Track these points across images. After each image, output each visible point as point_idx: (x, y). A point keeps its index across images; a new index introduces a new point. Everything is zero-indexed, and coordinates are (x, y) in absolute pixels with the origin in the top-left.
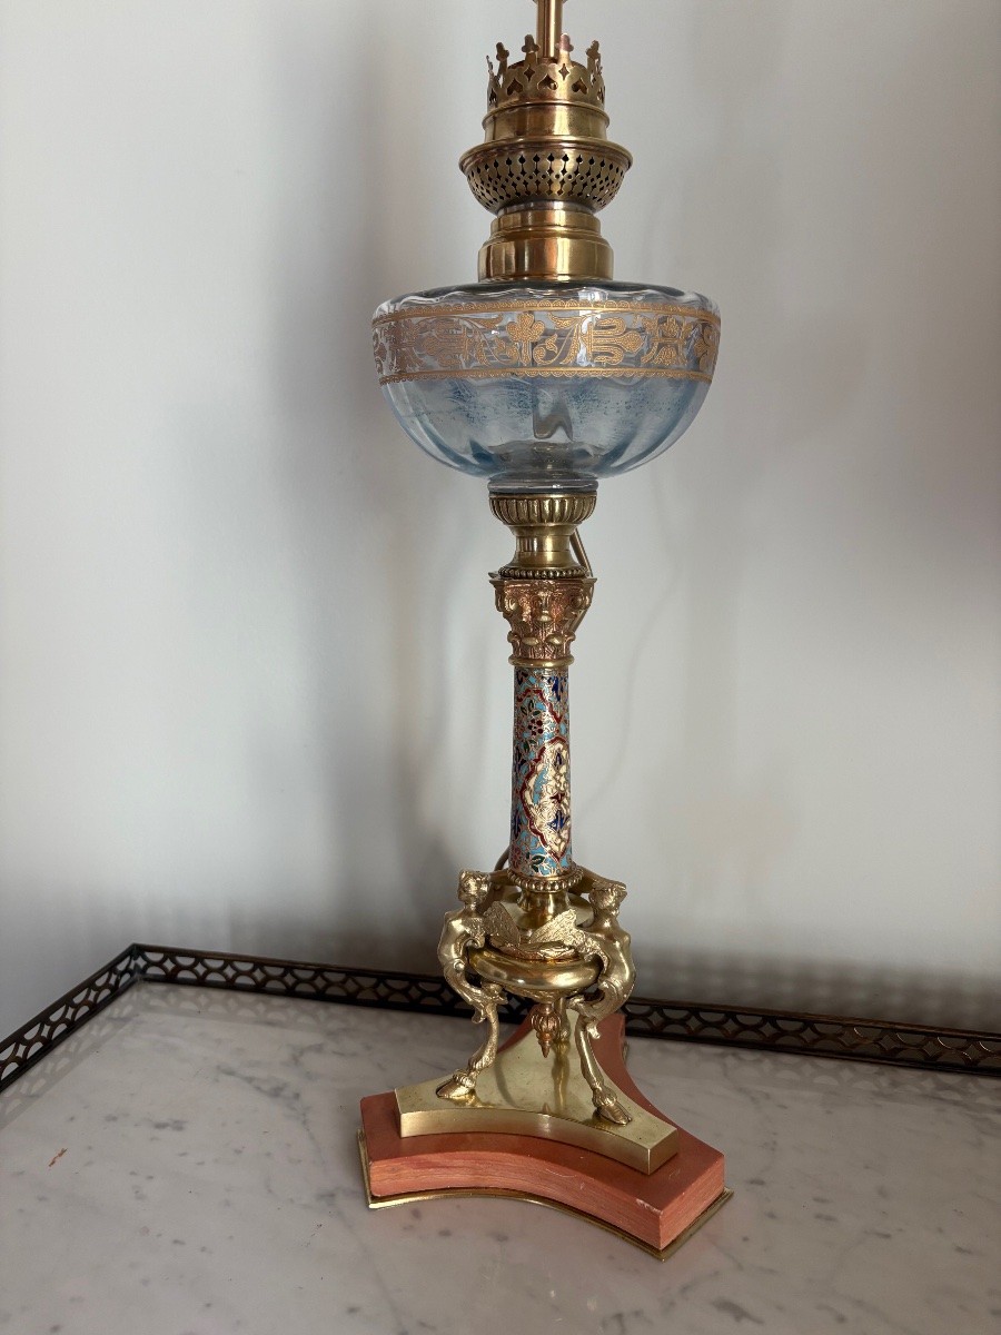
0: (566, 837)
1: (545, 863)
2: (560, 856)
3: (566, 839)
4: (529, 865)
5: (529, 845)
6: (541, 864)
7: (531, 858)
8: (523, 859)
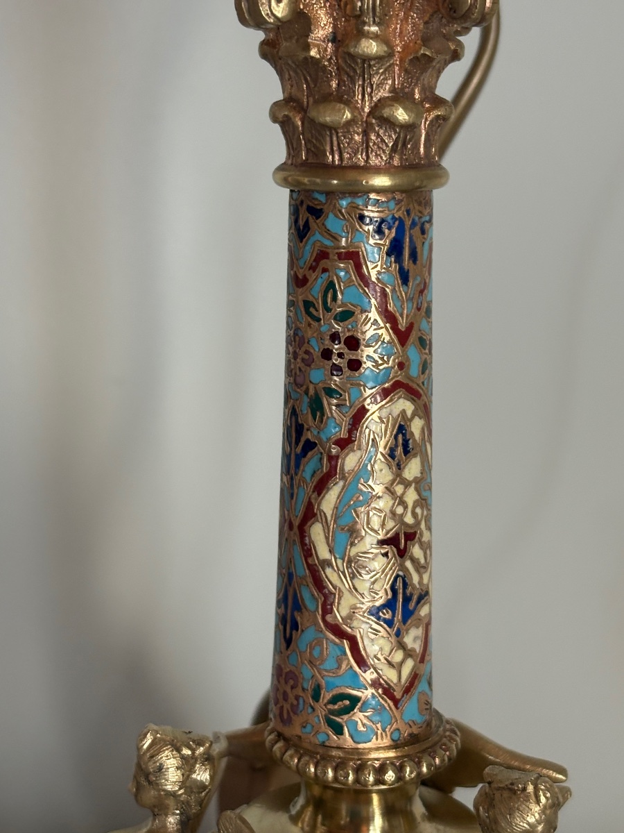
0: (418, 646)
1: (361, 711)
2: (401, 694)
3: (418, 651)
4: (318, 717)
5: (320, 664)
6: (350, 715)
7: (325, 701)
8: (304, 701)
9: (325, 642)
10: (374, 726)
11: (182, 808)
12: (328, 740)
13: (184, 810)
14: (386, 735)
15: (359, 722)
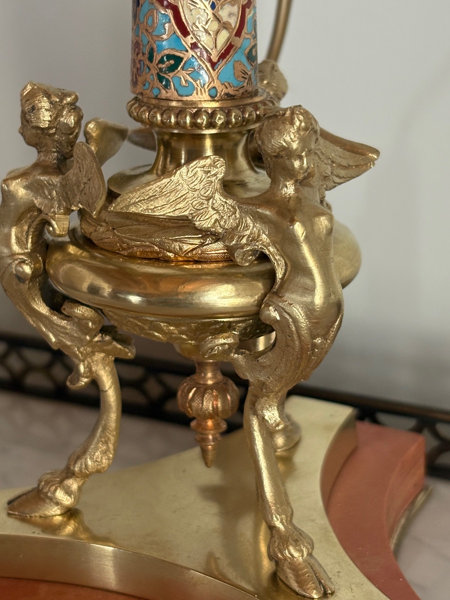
0: (234, 22)
1: (183, 70)
2: (217, 58)
3: (233, 25)
4: (153, 75)
5: (153, 32)
6: (175, 72)
7: (157, 62)
8: (144, 63)
9: (155, 12)
10: (194, 83)
11: (57, 147)
12: (160, 93)
13: (59, 149)
14: (205, 91)
15: (182, 79)
